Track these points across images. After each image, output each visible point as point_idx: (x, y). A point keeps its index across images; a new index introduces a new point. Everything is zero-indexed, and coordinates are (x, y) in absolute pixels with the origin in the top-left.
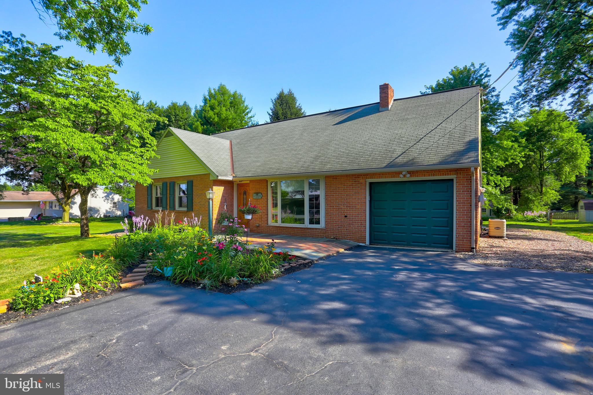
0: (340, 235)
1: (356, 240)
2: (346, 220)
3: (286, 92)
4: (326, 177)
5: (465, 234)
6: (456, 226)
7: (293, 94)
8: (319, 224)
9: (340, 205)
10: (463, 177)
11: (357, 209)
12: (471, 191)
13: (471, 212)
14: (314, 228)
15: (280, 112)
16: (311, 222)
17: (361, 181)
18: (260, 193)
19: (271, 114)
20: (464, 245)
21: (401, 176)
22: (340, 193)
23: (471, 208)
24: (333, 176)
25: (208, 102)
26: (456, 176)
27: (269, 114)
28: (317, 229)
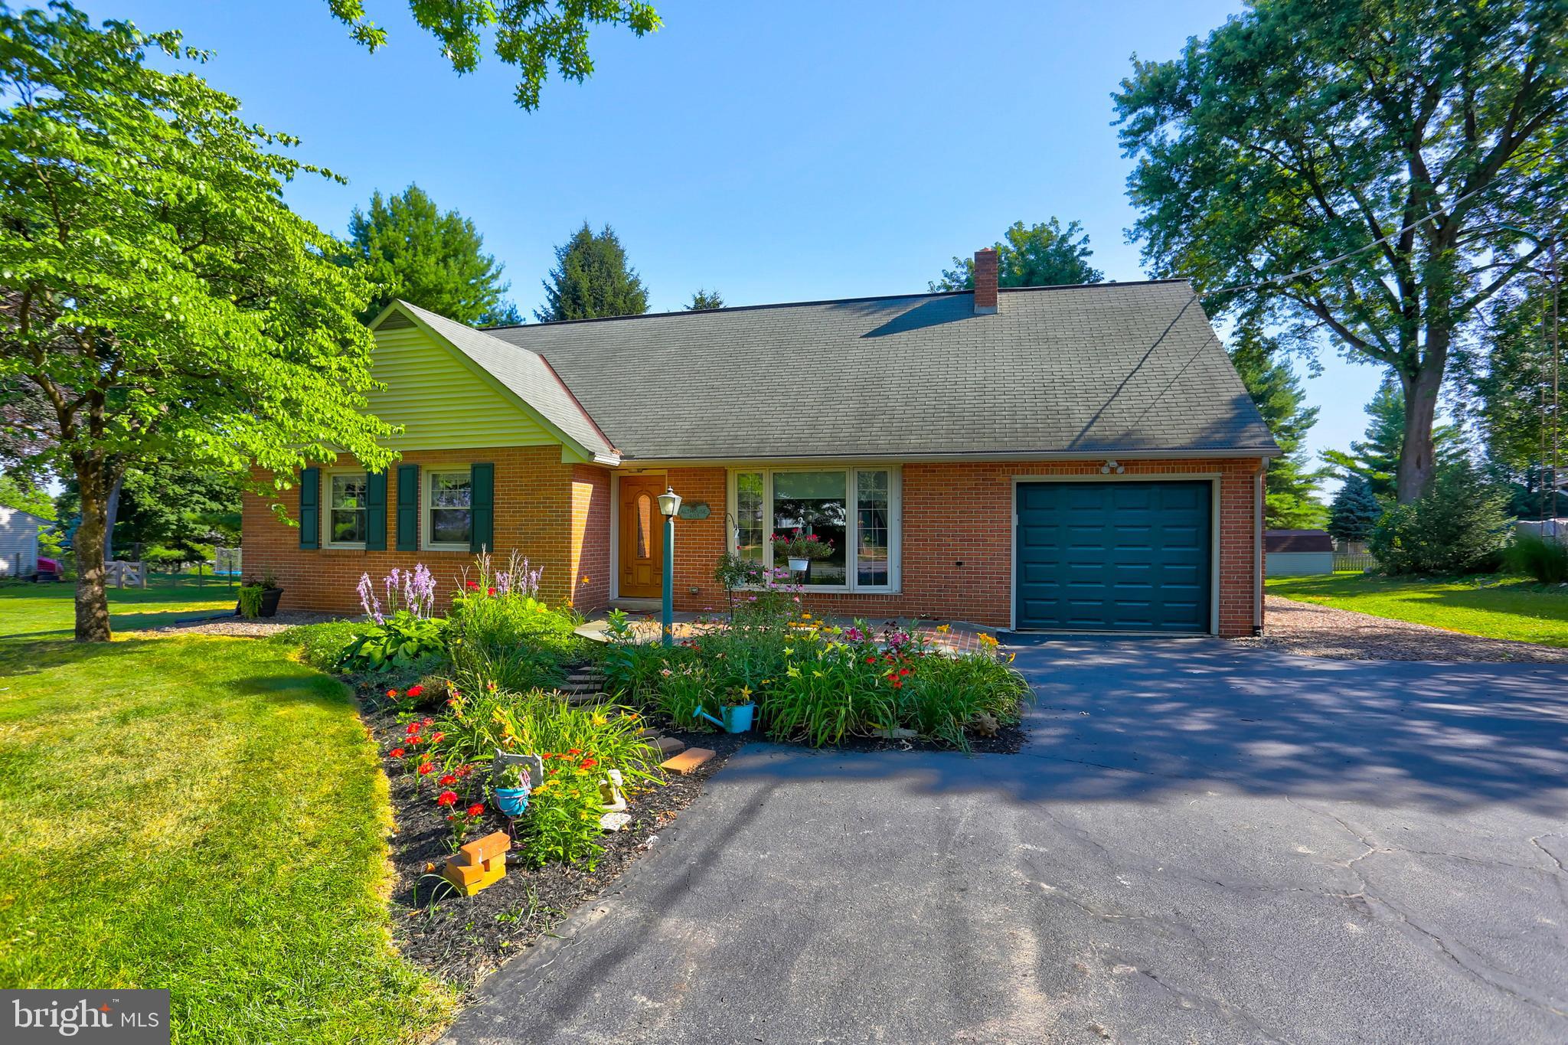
0: (944, 609)
1: (987, 620)
2: (959, 573)
3: (596, 232)
4: (905, 466)
5: (1239, 597)
6: (1221, 582)
7: (616, 240)
8: (885, 583)
9: (945, 536)
10: (1235, 478)
11: (989, 545)
12: (1252, 507)
13: (1253, 552)
14: (869, 595)
15: (585, 285)
16: (864, 579)
17: (1001, 478)
18: (701, 503)
19: (555, 288)
20: (1237, 622)
21: (1105, 470)
22: (944, 508)
23: (1253, 542)
24: (925, 466)
25: (373, 233)
26: (1220, 474)
27: (549, 288)
28: (878, 595)
